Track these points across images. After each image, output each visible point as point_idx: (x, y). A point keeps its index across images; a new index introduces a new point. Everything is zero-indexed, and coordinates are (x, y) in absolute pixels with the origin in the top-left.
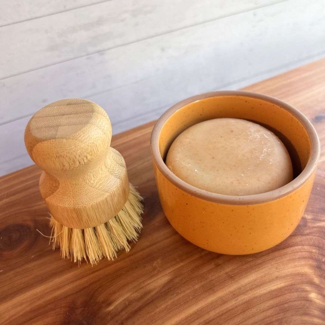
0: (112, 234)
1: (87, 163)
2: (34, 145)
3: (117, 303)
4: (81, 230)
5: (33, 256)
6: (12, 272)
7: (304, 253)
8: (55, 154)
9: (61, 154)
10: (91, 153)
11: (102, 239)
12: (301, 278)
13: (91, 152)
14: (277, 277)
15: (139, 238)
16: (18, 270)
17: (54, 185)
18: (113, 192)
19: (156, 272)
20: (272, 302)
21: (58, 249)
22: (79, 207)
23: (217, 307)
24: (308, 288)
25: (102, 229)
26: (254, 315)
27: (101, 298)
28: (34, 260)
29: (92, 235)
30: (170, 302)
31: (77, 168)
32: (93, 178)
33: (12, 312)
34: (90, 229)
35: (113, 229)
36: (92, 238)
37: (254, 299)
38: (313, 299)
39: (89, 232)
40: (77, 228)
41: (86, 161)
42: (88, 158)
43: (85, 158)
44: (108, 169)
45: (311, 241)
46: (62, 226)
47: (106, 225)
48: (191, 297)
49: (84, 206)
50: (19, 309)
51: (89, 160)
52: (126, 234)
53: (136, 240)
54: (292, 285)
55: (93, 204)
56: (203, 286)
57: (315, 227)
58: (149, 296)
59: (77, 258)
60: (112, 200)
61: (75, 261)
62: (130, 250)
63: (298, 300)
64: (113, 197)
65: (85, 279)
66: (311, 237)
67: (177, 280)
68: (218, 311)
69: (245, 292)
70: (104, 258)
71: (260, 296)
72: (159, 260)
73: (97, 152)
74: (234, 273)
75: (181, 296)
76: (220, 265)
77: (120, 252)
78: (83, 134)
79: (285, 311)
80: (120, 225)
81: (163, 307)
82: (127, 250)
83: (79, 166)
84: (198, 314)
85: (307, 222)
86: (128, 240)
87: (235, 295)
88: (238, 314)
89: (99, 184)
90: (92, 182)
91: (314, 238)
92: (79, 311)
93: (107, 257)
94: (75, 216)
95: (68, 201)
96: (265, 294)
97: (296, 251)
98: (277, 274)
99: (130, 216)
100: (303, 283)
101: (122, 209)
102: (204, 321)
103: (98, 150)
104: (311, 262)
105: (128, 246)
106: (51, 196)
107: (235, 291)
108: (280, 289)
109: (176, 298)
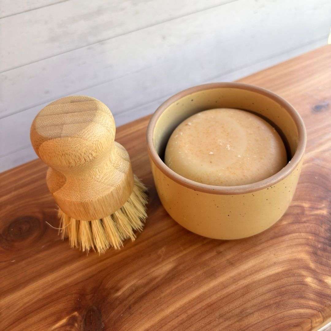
0: (118, 225)
1: (92, 160)
2: (41, 144)
3: (124, 289)
4: (88, 221)
5: (43, 247)
6: (24, 262)
7: (301, 240)
8: (60, 152)
9: (66, 152)
10: (96, 151)
11: (108, 230)
12: (298, 263)
13: (96, 149)
14: (275, 263)
15: (144, 227)
16: (29, 260)
17: (61, 180)
18: (118, 185)
19: (161, 260)
20: (270, 286)
21: (67, 239)
22: (85, 201)
23: (219, 291)
24: (304, 273)
25: (108, 221)
26: (253, 299)
27: (109, 285)
28: (44, 250)
29: (99, 226)
30: (174, 287)
31: (83, 164)
32: (98, 173)
33: (26, 300)
34: (97, 221)
35: (119, 220)
36: (99, 229)
37: (253, 283)
38: (309, 283)
39: (96, 224)
40: (84, 220)
41: (91, 158)
42: (93, 155)
43: (90, 156)
44: (113, 164)
45: (308, 228)
46: (69, 218)
47: (112, 216)
48: (194, 282)
49: (90, 200)
50: (32, 296)
51: (94, 157)
52: (132, 224)
53: (142, 230)
54: (289, 270)
55: (99, 198)
56: (205, 273)
57: (313, 215)
58: (154, 283)
59: (85, 247)
60: (118, 193)
61: (84, 250)
62: (136, 239)
63: (295, 284)
64: (118, 191)
65: (94, 268)
66: (308, 224)
67: (181, 267)
68: (219, 295)
69: (244, 277)
70: (111, 247)
71: (259, 281)
72: (163, 248)
73: (102, 149)
74: (234, 259)
75: (185, 281)
76: (221, 252)
77: (126, 241)
78: (88, 132)
79: (282, 294)
80: (126, 216)
81: (168, 291)
82: (133, 239)
83: (84, 163)
84: (200, 298)
85: (304, 210)
86: (133, 230)
87: (235, 280)
88: (238, 297)
89: (105, 179)
90: (98, 177)
91: (311, 225)
92: (89, 297)
93: (114, 246)
94: (82, 209)
95: (75, 195)
96: (264, 279)
97: (293, 238)
98: (275, 260)
99: (135, 207)
100: (299, 268)
101: (128, 201)
102: (206, 304)
103: (103, 148)
104: (307, 248)
105: (133, 236)
106: (59, 191)
107: (235, 276)
108: (278, 274)
109: (180, 284)
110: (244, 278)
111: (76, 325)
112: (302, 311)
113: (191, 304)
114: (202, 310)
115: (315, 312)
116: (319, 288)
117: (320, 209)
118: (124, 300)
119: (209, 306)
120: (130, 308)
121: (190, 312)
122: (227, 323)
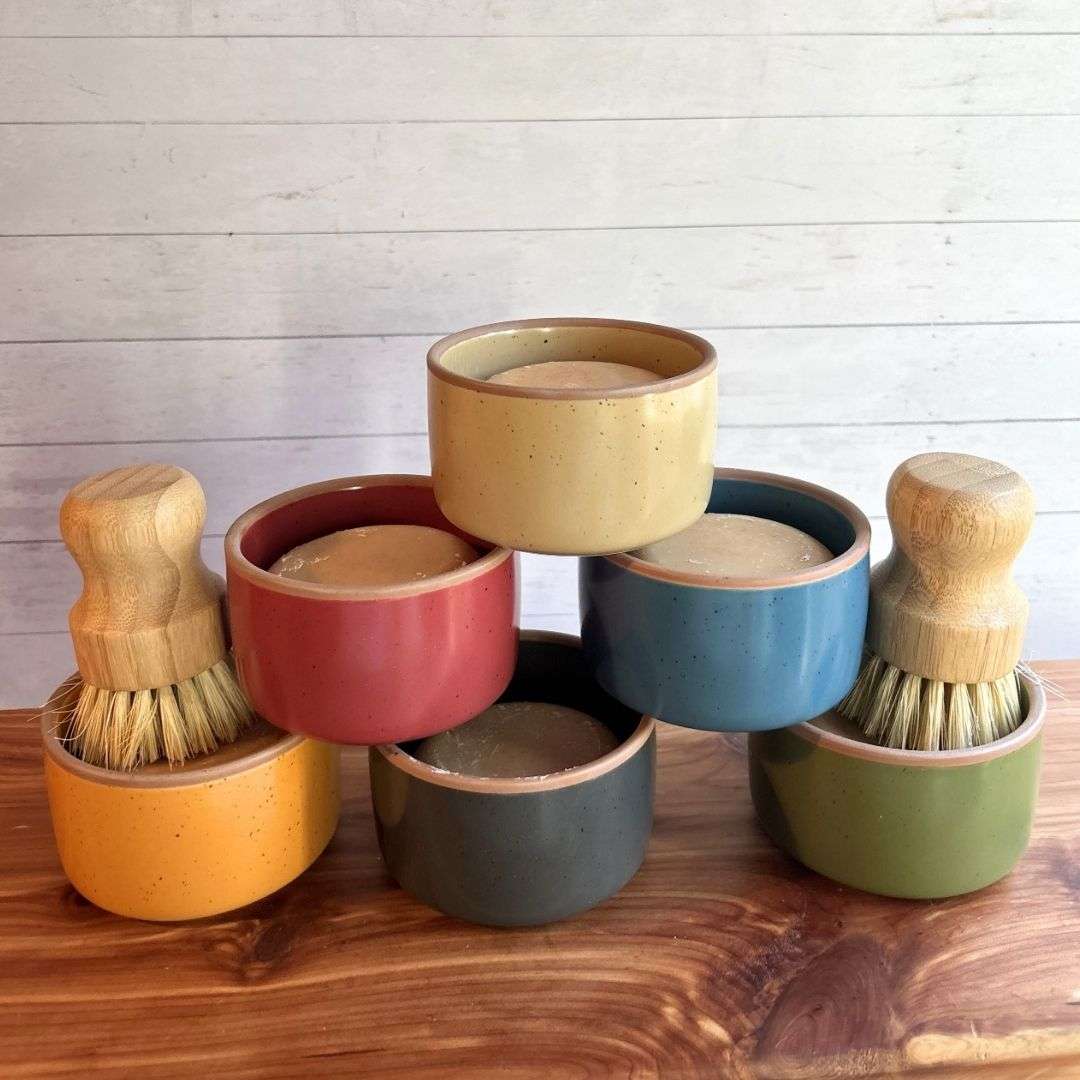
3: (350, 917)
7: (700, 954)
12: (668, 983)
14: (627, 968)
20: (594, 995)
23: (501, 971)
24: (669, 999)
26: (551, 1000)
27: (329, 904)
30: (433, 941)
38: (666, 1015)
45: (729, 942)
54: (645, 986)
63: (639, 1008)
66: (732, 936)
68: (498, 976)
74: (560, 940)
81: (418, 943)
84: (463, 970)
85: (743, 914)
87: (539, 966)
88: (528, 989)
91: (737, 940)
100: (666, 989)
104: (703, 969)
108: (623, 984)
110: (557, 969)
111: (248, 935)
112: (624, 1045)
113: (444, 972)
114: (456, 984)
115: (646, 1055)
116: (681, 1028)
117: (776, 923)
118: (340, 930)
119: (470, 984)
120: (344, 942)
121: (434, 981)
122: (486, 1015)
